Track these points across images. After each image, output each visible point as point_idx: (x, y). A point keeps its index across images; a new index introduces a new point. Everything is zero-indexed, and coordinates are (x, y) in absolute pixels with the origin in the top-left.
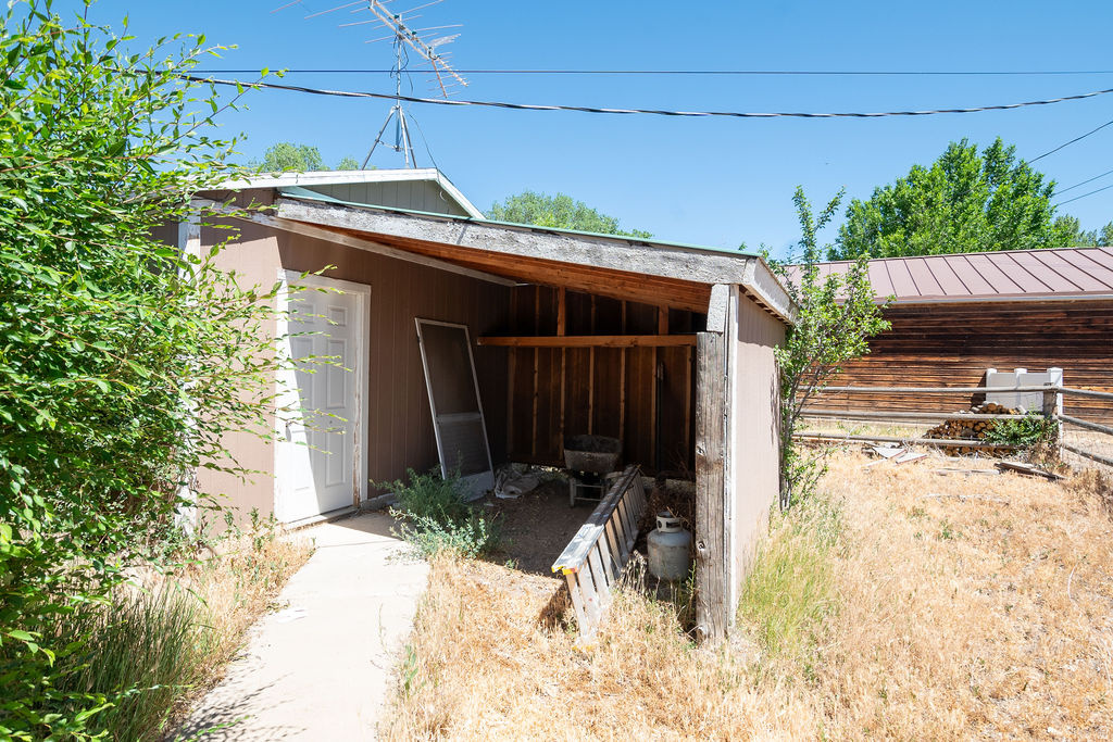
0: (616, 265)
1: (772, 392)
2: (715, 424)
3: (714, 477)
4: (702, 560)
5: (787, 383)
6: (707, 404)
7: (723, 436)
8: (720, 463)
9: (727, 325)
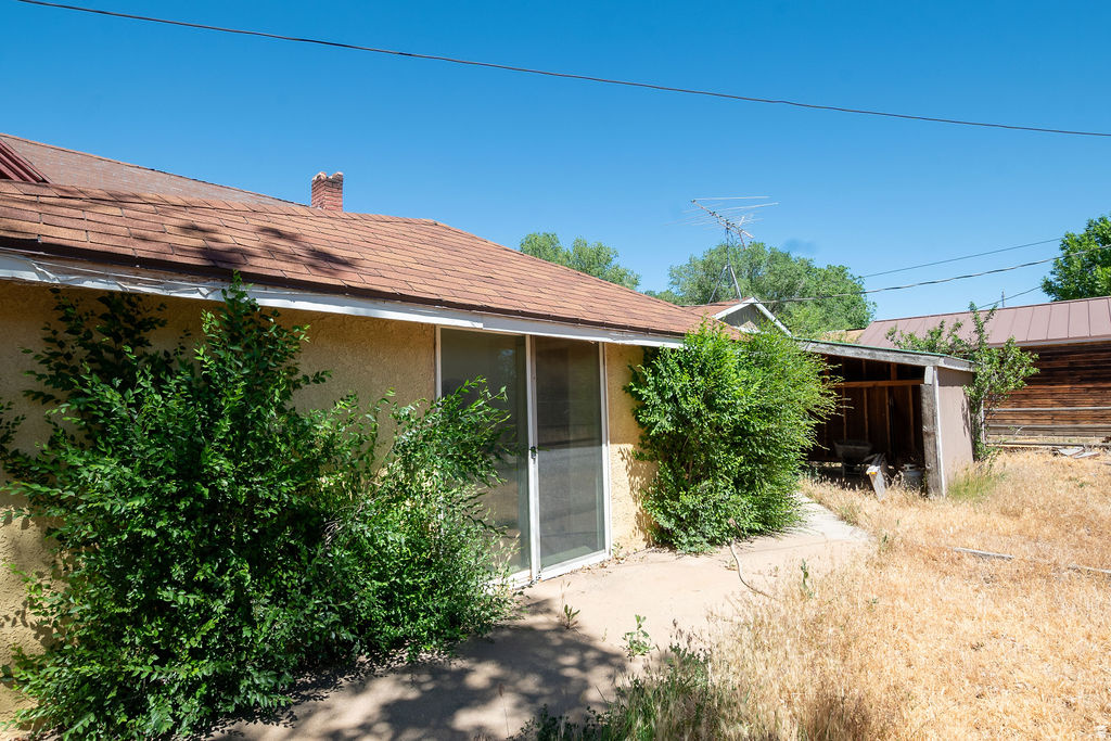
0: (883, 359)
1: (963, 409)
2: (931, 419)
3: (932, 439)
4: (929, 471)
5: (973, 405)
6: (926, 411)
7: (934, 422)
8: (934, 434)
9: (933, 381)
